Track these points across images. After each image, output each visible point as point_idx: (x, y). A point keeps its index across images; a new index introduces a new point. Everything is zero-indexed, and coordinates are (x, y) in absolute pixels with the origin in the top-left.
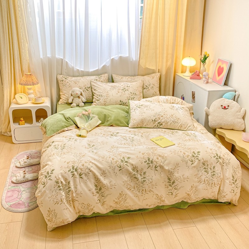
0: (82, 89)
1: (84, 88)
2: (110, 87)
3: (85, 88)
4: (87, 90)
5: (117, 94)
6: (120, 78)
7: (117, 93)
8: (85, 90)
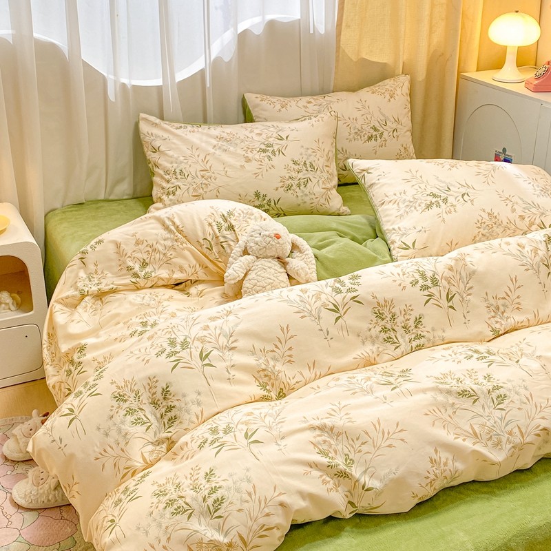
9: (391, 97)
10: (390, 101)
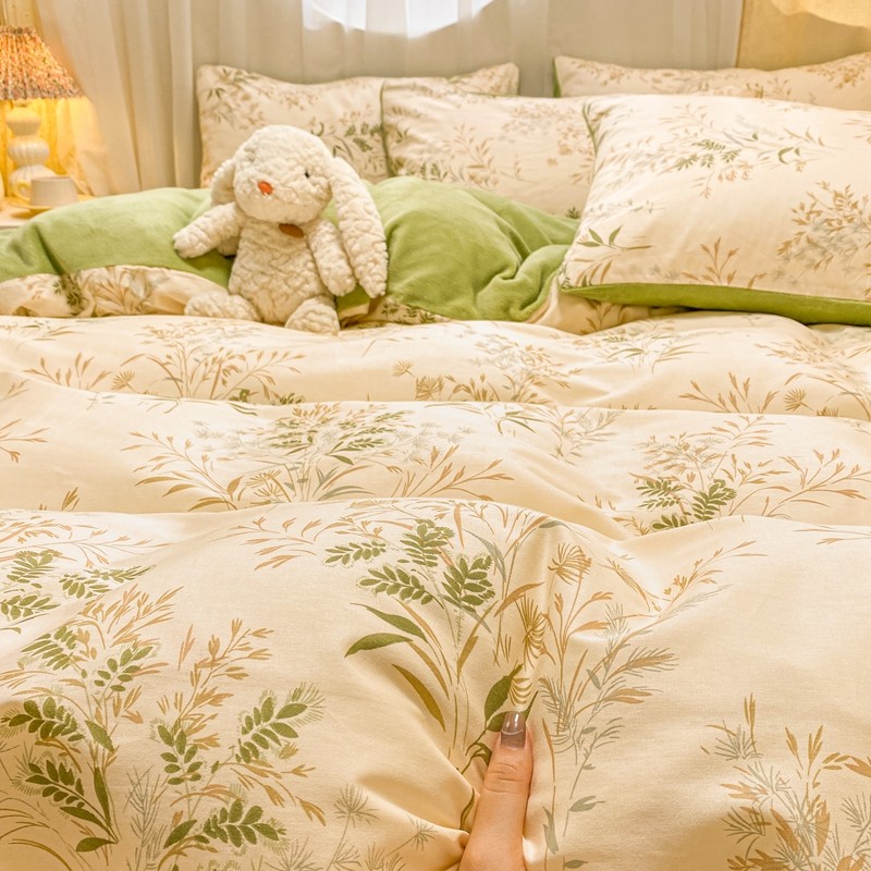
0: (331, 138)
1: (341, 131)
2: (507, 118)
3: (351, 132)
4: (362, 145)
5: (552, 162)
6: (605, 76)
7: (554, 154)
8: (349, 141)
9: (847, 81)
10: (841, 86)
